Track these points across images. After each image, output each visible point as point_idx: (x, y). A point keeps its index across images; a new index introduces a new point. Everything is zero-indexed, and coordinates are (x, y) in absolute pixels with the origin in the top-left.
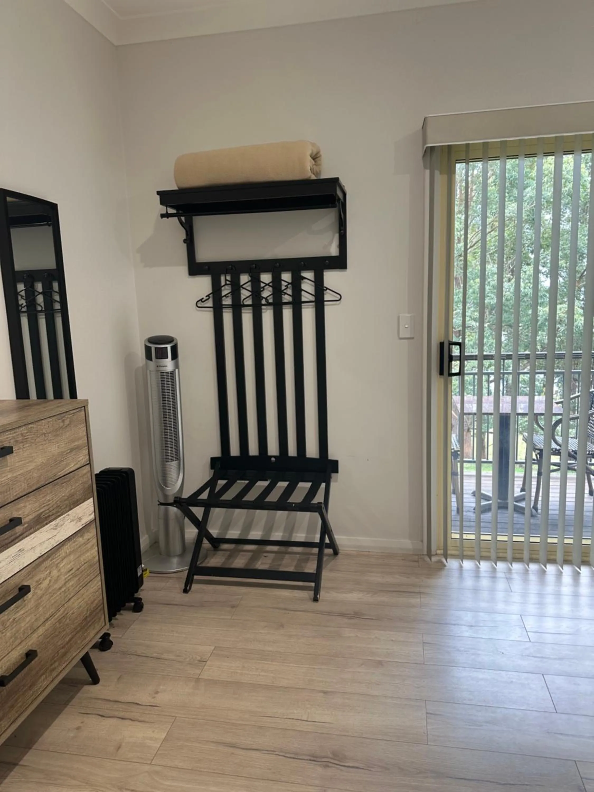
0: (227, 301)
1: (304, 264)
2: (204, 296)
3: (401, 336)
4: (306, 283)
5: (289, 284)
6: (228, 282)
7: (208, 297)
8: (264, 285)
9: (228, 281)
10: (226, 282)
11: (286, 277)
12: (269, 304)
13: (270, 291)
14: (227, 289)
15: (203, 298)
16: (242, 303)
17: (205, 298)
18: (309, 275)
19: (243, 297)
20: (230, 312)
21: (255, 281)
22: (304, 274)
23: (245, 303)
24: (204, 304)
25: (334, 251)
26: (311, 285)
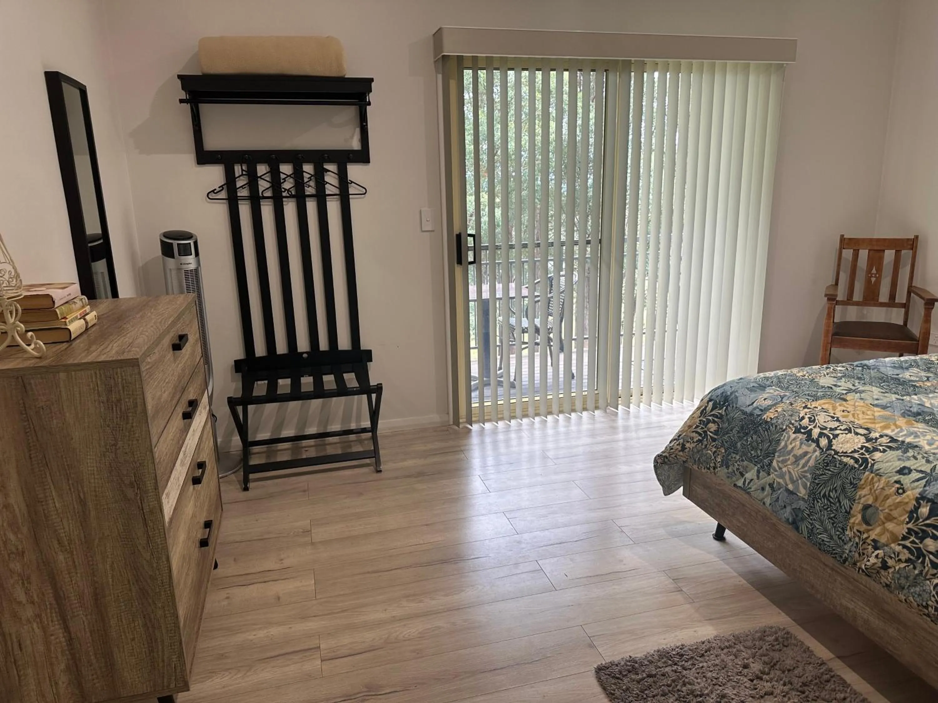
0: (244, 193)
1: (328, 157)
2: (216, 187)
3: (423, 229)
4: (329, 175)
5: (312, 176)
6: (244, 173)
7: (221, 188)
8: (286, 176)
9: (245, 171)
10: (242, 173)
11: (308, 168)
12: (291, 196)
13: (291, 183)
14: (244, 180)
15: (215, 189)
16: (260, 194)
17: (218, 189)
18: (332, 167)
19: (261, 189)
20: (246, 204)
21: (275, 173)
22: (327, 166)
23: (265, 195)
24: (217, 196)
25: (356, 145)
26: (334, 178)
